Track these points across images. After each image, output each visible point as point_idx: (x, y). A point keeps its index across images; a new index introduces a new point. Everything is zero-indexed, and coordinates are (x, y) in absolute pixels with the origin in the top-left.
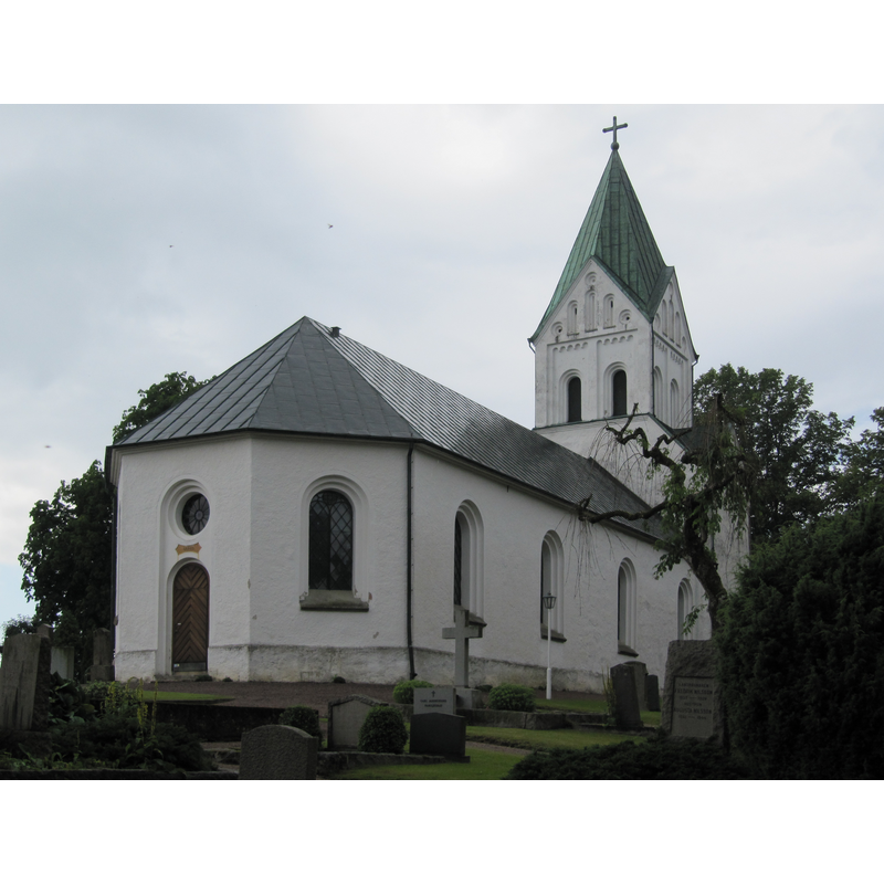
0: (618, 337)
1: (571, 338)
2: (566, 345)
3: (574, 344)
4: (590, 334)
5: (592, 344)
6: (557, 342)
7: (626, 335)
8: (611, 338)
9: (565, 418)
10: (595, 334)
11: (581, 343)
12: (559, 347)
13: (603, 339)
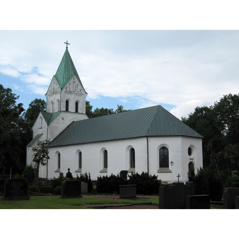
0: (79, 95)
1: (70, 92)
2: (68, 93)
3: (70, 93)
4: (74, 92)
5: (74, 94)
6: (67, 92)
7: (81, 95)
8: (78, 94)
9: (65, 110)
10: (75, 92)
11: (71, 93)
12: (66, 93)
13: (76, 94)
